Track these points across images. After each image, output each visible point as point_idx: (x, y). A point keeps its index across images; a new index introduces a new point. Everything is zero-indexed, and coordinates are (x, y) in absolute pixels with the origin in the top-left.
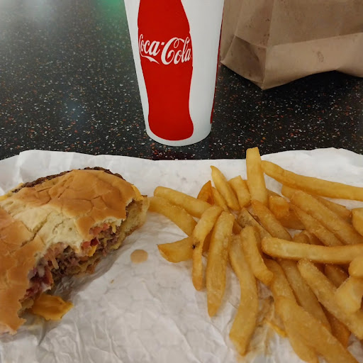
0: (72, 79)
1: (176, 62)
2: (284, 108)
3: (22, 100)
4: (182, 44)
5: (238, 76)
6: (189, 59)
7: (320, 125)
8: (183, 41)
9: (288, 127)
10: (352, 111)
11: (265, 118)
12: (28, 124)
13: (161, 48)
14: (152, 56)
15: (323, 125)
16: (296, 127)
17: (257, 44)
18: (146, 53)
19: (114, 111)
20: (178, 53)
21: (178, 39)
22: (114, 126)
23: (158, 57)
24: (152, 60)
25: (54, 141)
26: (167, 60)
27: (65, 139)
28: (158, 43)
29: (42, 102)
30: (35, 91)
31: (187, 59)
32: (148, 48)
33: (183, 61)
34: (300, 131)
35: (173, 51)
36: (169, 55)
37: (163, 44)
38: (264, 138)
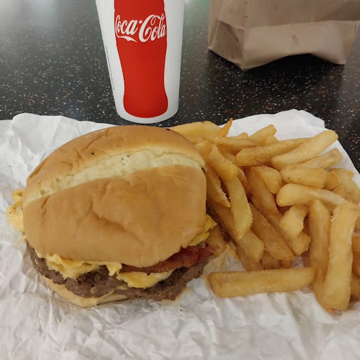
0: (69, 59)
1: (153, 39)
2: (263, 86)
3: (22, 75)
4: (158, 20)
5: (223, 59)
6: (164, 35)
7: (294, 100)
8: (159, 17)
9: (265, 101)
10: (324, 90)
11: (244, 93)
12: (27, 94)
13: (139, 26)
14: (130, 35)
15: (297, 100)
16: (271, 102)
17: (236, 26)
18: (123, 33)
19: (106, 85)
20: (154, 30)
21: (155, 16)
22: (106, 97)
23: (136, 36)
24: (129, 39)
25: (50, 108)
26: (145, 38)
27: (60, 106)
28: (136, 22)
29: (41, 77)
30: (35, 68)
31: (162, 35)
32: (125, 28)
33: (159, 37)
34: (275, 104)
35: (150, 28)
36: (146, 33)
37: (141, 22)
38: (242, 110)
